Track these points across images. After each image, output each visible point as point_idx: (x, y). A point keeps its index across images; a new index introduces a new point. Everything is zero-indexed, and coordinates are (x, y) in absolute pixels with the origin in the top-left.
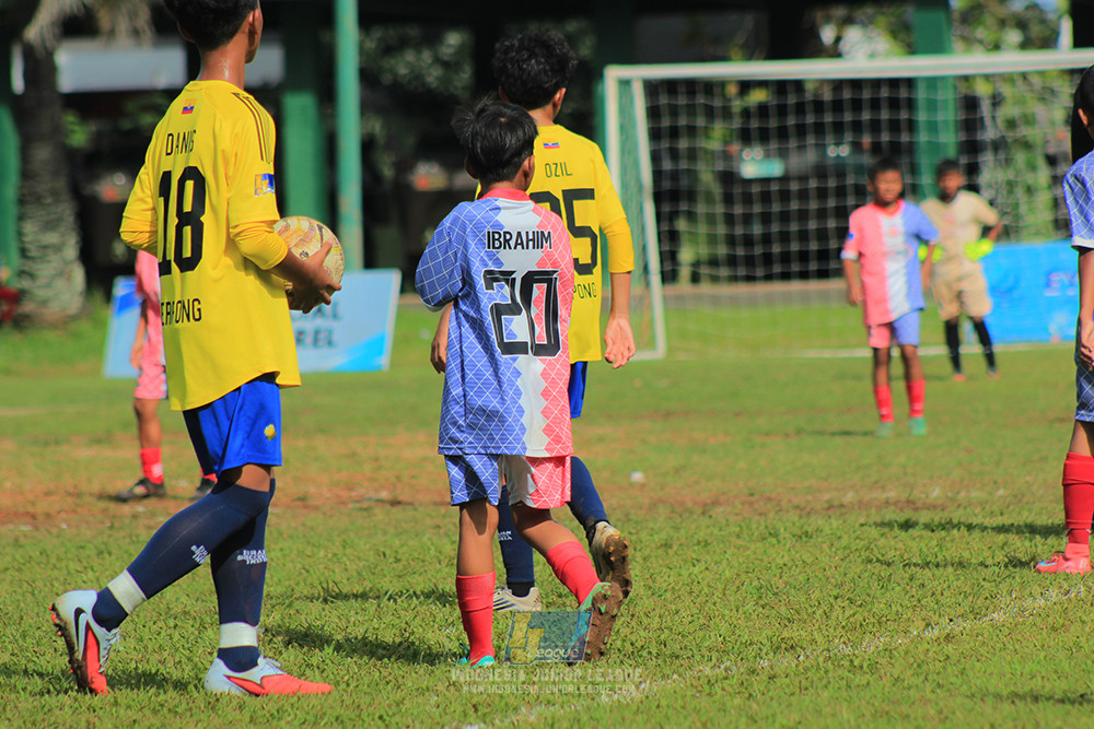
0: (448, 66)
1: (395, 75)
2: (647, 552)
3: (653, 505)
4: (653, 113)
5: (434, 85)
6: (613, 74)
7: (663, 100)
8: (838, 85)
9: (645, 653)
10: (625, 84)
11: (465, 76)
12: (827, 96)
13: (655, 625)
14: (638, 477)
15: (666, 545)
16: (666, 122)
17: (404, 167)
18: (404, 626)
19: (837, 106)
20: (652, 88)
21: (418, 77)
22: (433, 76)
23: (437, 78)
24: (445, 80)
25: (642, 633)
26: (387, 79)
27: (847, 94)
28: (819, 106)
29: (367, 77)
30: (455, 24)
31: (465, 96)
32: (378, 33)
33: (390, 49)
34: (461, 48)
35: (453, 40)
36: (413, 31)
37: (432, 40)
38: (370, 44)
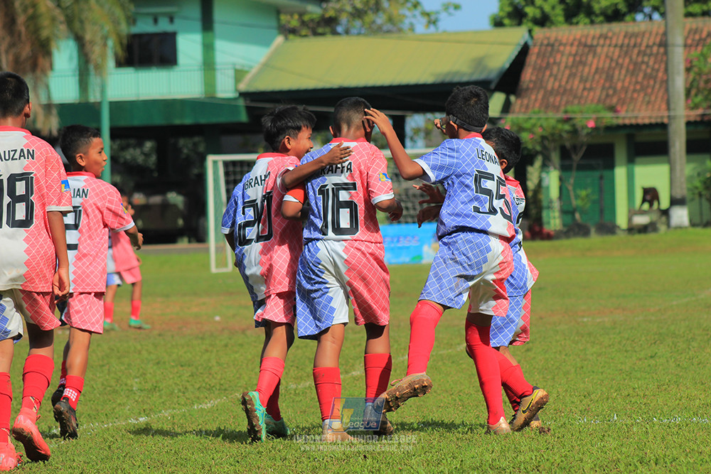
0: (147, 155)
1: (125, 159)
3: (223, 329)
4: (227, 174)
5: (141, 163)
6: (211, 159)
7: (231, 169)
9: (214, 389)
10: (215, 162)
11: (153, 158)
13: (219, 377)
14: (217, 318)
15: (226, 346)
16: (232, 178)
18: (119, 378)
20: (226, 164)
21: (134, 159)
22: (140, 159)
23: (142, 160)
24: (145, 161)
26: (122, 160)
29: (114, 160)
30: (149, 138)
31: (153, 167)
32: (118, 142)
33: (123, 148)
34: (152, 148)
35: (148, 145)
36: (132, 141)
37: (140, 145)
38: (116, 147)
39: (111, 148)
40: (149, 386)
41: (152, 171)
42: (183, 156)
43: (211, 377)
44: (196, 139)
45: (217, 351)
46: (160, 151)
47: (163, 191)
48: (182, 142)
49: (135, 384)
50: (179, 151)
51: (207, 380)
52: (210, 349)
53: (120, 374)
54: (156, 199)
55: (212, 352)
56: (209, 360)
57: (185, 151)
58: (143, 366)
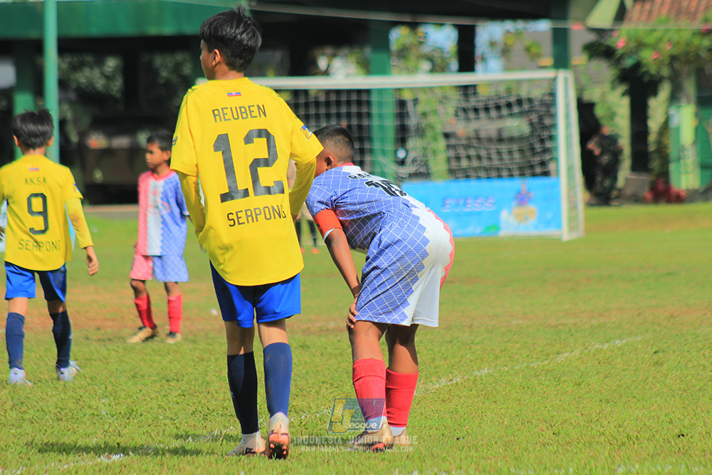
0: (109, 78)
1: (78, 83)
2: (217, 356)
5: (100, 89)
8: (328, 92)
9: (215, 414)
11: (117, 85)
12: (322, 98)
13: (221, 398)
14: (214, 312)
17: (83, 135)
18: (79, 397)
19: (328, 104)
21: (91, 84)
22: (100, 84)
23: (103, 85)
24: (106, 86)
25: (214, 402)
26: (74, 86)
27: (333, 98)
28: (317, 104)
29: (63, 84)
30: (112, 53)
31: (118, 95)
32: (68, 59)
33: (75, 68)
34: (116, 69)
35: (111, 63)
36: (89, 58)
37: (100, 62)
38: (65, 66)
39: (59, 69)
40: (123, 409)
41: (115, 100)
42: (162, 81)
43: (209, 397)
44: (179, 57)
45: (216, 360)
46: (129, 71)
47: (131, 131)
48: (158, 61)
49: (103, 406)
50: (154, 73)
51: (203, 401)
52: (206, 356)
53: (81, 392)
54: (122, 142)
55: (209, 360)
56: (206, 373)
57: (164, 74)
58: (112, 379)
